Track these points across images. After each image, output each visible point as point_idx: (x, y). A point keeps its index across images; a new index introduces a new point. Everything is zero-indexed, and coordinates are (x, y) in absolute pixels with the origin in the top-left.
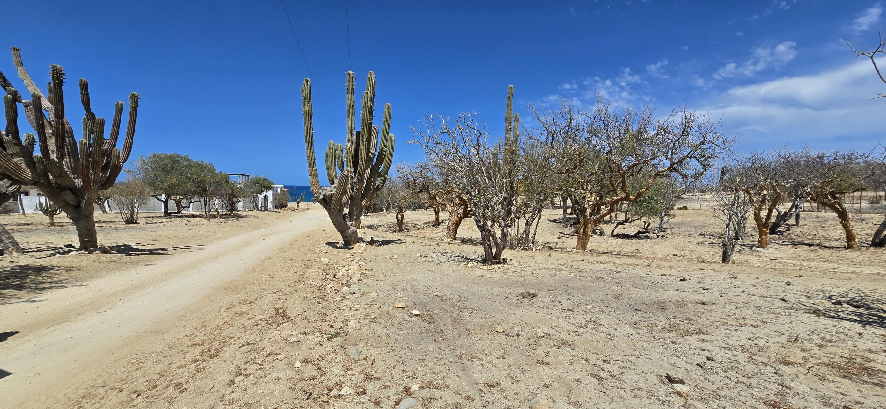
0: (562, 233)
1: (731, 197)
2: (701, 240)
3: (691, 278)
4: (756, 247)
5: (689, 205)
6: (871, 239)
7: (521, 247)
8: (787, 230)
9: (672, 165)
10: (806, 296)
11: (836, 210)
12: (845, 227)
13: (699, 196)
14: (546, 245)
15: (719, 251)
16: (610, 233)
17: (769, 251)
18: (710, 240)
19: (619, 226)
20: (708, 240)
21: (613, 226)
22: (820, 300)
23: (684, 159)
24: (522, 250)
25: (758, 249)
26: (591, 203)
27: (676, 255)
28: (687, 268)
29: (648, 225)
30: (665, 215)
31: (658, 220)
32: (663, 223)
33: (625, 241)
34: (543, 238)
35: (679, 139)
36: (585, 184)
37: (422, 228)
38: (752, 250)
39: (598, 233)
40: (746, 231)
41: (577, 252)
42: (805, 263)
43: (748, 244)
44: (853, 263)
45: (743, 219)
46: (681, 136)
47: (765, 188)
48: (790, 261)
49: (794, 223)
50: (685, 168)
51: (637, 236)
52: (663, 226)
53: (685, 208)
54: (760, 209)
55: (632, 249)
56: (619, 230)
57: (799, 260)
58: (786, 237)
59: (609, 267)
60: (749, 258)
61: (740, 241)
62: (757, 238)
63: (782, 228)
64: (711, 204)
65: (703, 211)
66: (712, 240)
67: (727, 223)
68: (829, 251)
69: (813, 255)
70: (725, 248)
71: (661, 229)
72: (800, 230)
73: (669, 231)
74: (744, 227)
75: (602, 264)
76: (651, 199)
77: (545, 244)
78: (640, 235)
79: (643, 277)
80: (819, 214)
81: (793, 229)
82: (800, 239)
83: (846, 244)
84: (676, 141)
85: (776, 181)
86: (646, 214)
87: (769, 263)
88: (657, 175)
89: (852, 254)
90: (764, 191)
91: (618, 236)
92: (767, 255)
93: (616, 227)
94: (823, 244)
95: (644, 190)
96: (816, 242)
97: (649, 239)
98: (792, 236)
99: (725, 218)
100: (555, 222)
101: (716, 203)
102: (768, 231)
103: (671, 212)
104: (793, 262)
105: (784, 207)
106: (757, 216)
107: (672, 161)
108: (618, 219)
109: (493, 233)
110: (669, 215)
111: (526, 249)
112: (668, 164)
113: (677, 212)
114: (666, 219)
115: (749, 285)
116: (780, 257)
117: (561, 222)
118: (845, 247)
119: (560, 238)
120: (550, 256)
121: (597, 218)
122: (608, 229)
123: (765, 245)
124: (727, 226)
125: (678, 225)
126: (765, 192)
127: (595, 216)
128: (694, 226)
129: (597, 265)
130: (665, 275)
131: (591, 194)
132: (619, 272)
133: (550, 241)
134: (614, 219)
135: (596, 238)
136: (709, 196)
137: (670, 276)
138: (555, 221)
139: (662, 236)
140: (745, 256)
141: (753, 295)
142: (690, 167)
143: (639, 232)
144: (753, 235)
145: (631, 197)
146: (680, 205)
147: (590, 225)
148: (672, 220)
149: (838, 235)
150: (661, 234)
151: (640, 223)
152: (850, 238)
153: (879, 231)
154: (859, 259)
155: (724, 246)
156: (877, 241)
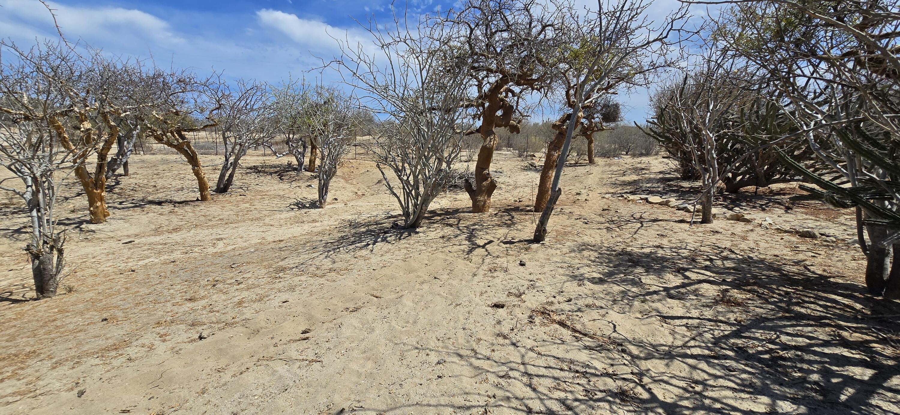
4: (90, 222)
6: (217, 185)
8: (117, 184)
11: (186, 153)
12: (197, 173)
17: (112, 227)
25: (92, 227)
38: (81, 230)
43: (68, 219)
47: (86, 117)
57: (162, 233)
58: (119, 194)
60: (83, 251)
63: (110, 182)
68: (188, 208)
69: (176, 220)
70: (37, 262)
72: (134, 181)
81: (125, 181)
82: (139, 196)
83: (200, 195)
90: (85, 123)
92: (112, 234)
94: (174, 199)
96: (162, 197)
98: (128, 192)
116: (136, 233)
118: (198, 200)
123: (102, 217)
126: (87, 125)
144: (67, 199)
152: (203, 187)
153: (222, 176)
154: (225, 214)
155: (36, 256)
156: (222, 186)
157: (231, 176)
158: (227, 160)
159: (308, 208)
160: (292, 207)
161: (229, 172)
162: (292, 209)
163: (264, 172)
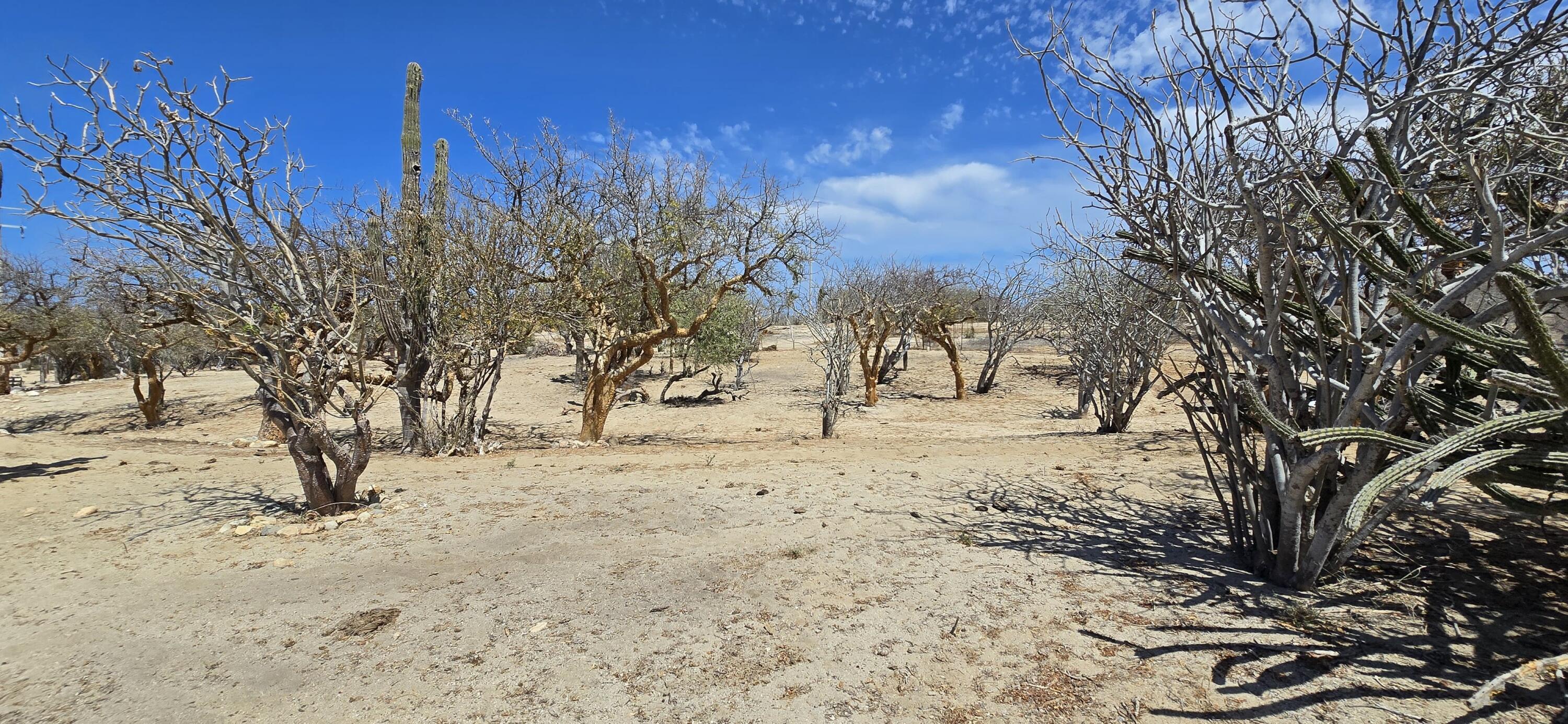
0: (573, 403)
1: (831, 329)
2: (794, 399)
3: (775, 485)
4: (864, 405)
5: (780, 344)
6: (976, 384)
7: (450, 448)
8: (895, 377)
9: (748, 270)
10: (940, 498)
11: (946, 347)
12: (955, 369)
13: (793, 329)
14: (535, 431)
15: (818, 415)
16: (659, 397)
17: (878, 411)
18: (806, 398)
19: (674, 383)
20: (803, 398)
21: (662, 384)
22: (960, 505)
23: (765, 260)
24: (453, 454)
25: (865, 409)
26: (609, 344)
27: (760, 430)
28: (770, 463)
29: (719, 381)
30: (745, 361)
31: (735, 370)
32: (742, 373)
33: (683, 410)
34: (534, 417)
35: (757, 223)
36: (597, 304)
37: (226, 414)
38: (858, 410)
39: (639, 399)
40: (851, 380)
41: (581, 447)
42: (918, 425)
43: (853, 402)
44: (966, 420)
45: (847, 363)
46: (762, 218)
47: (872, 315)
48: (902, 424)
49: (903, 367)
50: (769, 278)
51: (702, 400)
52: (743, 379)
53: (774, 348)
54: (867, 348)
55: (692, 425)
56: (675, 391)
57: (911, 421)
58: (894, 387)
59: (632, 479)
60: (856, 424)
61: (844, 398)
62: (863, 391)
63: (889, 375)
64: (807, 341)
65: (797, 352)
66: (808, 399)
67: (828, 371)
68: (940, 404)
69: (925, 412)
70: (825, 413)
71: (739, 385)
72: (908, 375)
73: (751, 386)
74: (848, 375)
75: (620, 473)
76: (722, 335)
77: (533, 429)
78: (709, 397)
79: (691, 497)
80: (924, 352)
81: (902, 375)
82: (909, 390)
83: (955, 393)
84: (751, 228)
85: (885, 304)
86: (715, 360)
87: (880, 429)
88: (724, 288)
89: (961, 407)
90: (871, 320)
91: (672, 402)
92: (875, 416)
93: (668, 386)
94: (934, 395)
95: (704, 316)
96: (925, 392)
97: (721, 403)
98: (901, 386)
99: (825, 363)
100: (563, 382)
101: (813, 340)
102: (876, 381)
103: (754, 356)
104: (905, 424)
105: (892, 343)
106: (863, 357)
107: (747, 265)
108: (674, 370)
109: (316, 431)
110: (751, 361)
111: (462, 453)
112: (740, 269)
113: (763, 355)
114: (745, 367)
115: (863, 487)
116: (890, 418)
117: (573, 381)
118: (955, 397)
119: (565, 414)
120: (511, 465)
121: (620, 375)
122: (654, 389)
123: (873, 402)
124: (828, 376)
125: (763, 377)
126: (872, 322)
127: (616, 368)
128: (786, 377)
129: (609, 476)
130: (732, 485)
131: (609, 324)
132: (647, 491)
133: (545, 422)
134: (668, 370)
135: (634, 409)
136: (804, 329)
137: (741, 485)
138: (563, 379)
139: (740, 398)
140: (850, 421)
141: (872, 511)
142: (774, 276)
143: (706, 393)
144: (858, 388)
145: (682, 331)
146: (767, 343)
147: (606, 389)
148: (756, 369)
149: (944, 381)
150: (738, 393)
151: (706, 376)
152: (959, 384)
153: (984, 373)
154: (969, 413)
155: (825, 410)
156: (982, 386)
157: (993, 375)
158: (990, 356)
159: (1065, 418)
160: (1045, 414)
161: (991, 371)
162: (1044, 417)
163: (1043, 374)
